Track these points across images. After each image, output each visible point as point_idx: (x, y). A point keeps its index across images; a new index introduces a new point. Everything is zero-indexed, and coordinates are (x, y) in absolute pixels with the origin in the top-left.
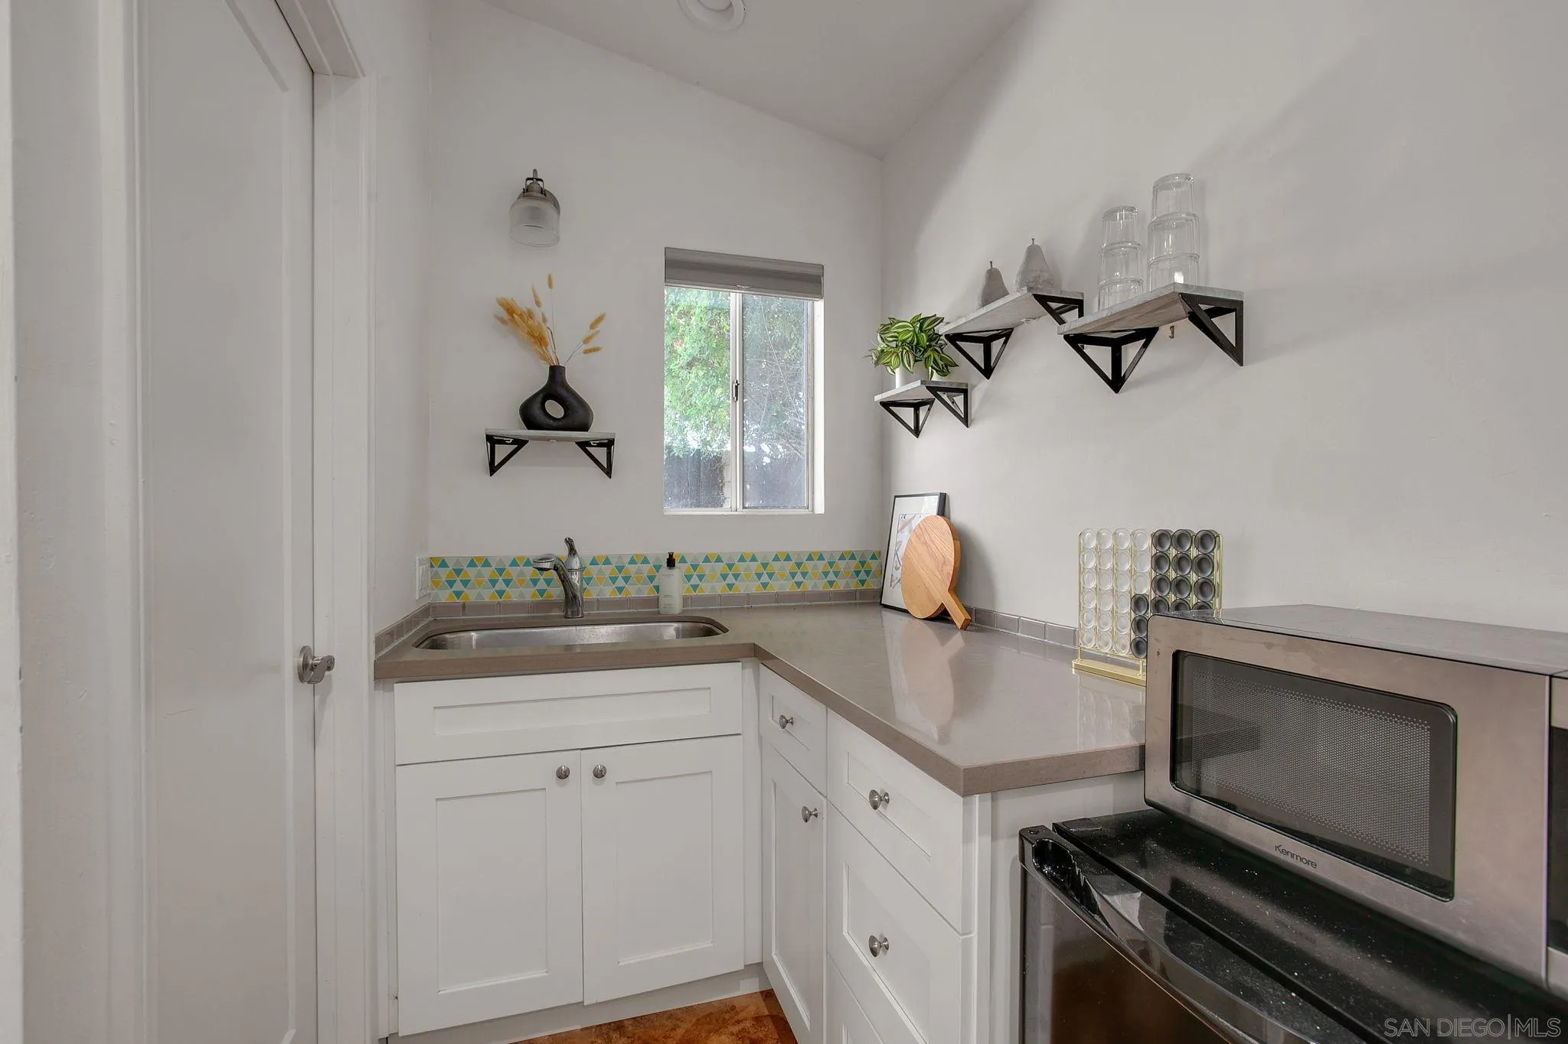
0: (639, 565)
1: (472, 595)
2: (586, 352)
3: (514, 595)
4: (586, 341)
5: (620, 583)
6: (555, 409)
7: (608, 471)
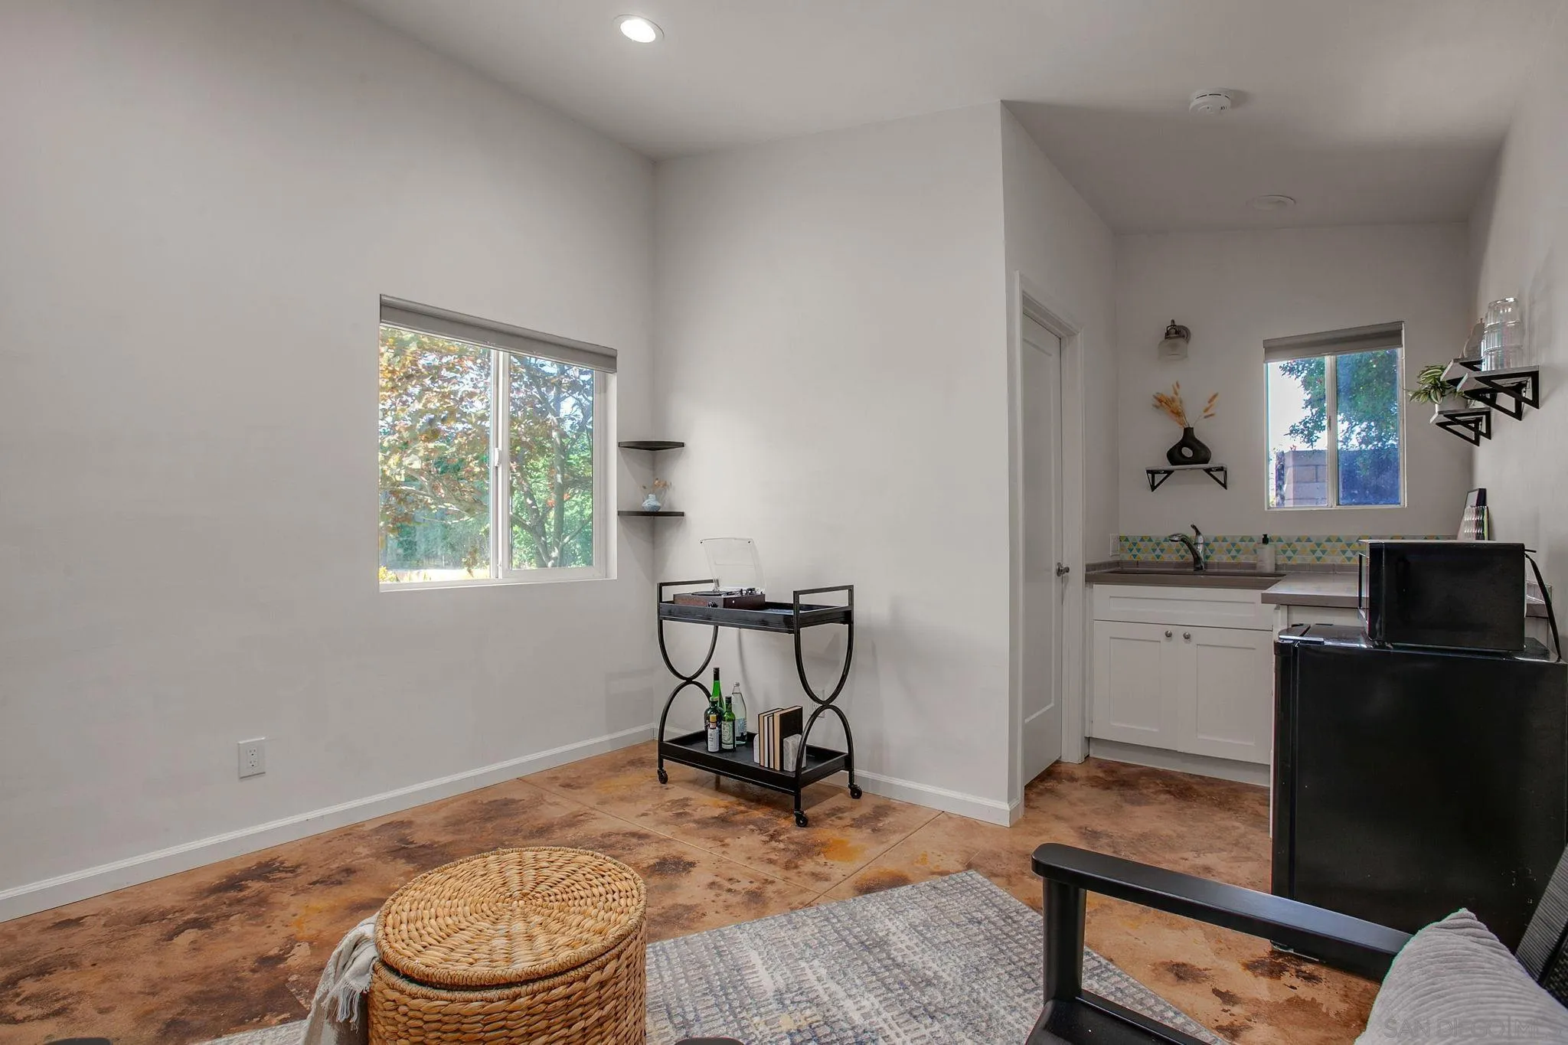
0: (1247, 543)
1: (1141, 557)
2: (1206, 417)
3: (1166, 557)
4: (1206, 410)
5: (1233, 553)
6: (1187, 452)
7: (1225, 486)
